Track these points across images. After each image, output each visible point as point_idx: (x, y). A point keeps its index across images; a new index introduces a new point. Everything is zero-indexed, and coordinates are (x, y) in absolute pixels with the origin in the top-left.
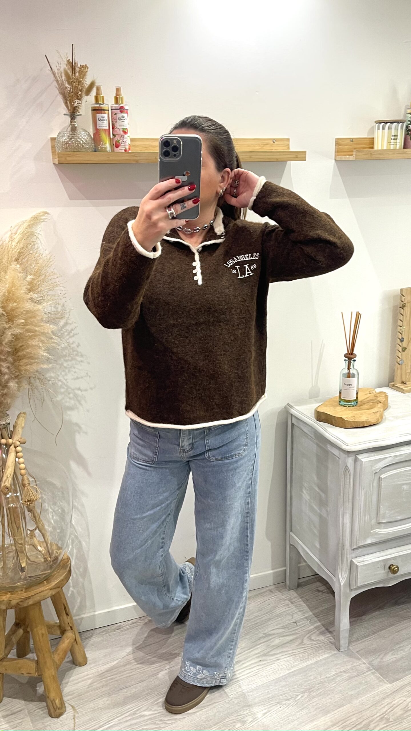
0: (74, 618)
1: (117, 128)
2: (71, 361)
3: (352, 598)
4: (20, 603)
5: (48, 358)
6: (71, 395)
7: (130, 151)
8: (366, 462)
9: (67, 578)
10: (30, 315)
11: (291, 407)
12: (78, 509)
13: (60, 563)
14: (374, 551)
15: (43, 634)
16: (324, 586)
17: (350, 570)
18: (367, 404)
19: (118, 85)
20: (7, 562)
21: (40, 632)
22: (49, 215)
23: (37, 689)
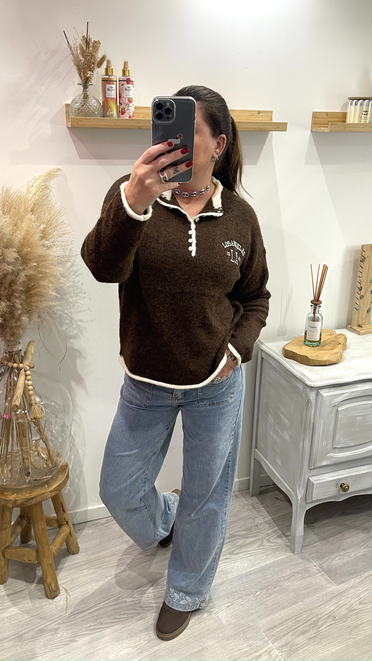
0: (69, 512)
1: (123, 97)
2: (75, 297)
3: (307, 510)
4: (25, 503)
5: (56, 296)
6: (74, 326)
7: (134, 118)
8: (327, 396)
9: (64, 483)
10: (42, 259)
11: (262, 343)
12: (77, 422)
13: (60, 468)
14: (329, 471)
15: (43, 529)
17: (307, 486)
18: (328, 345)
19: (126, 60)
21: (40, 527)
22: (61, 172)
23: (36, 573)
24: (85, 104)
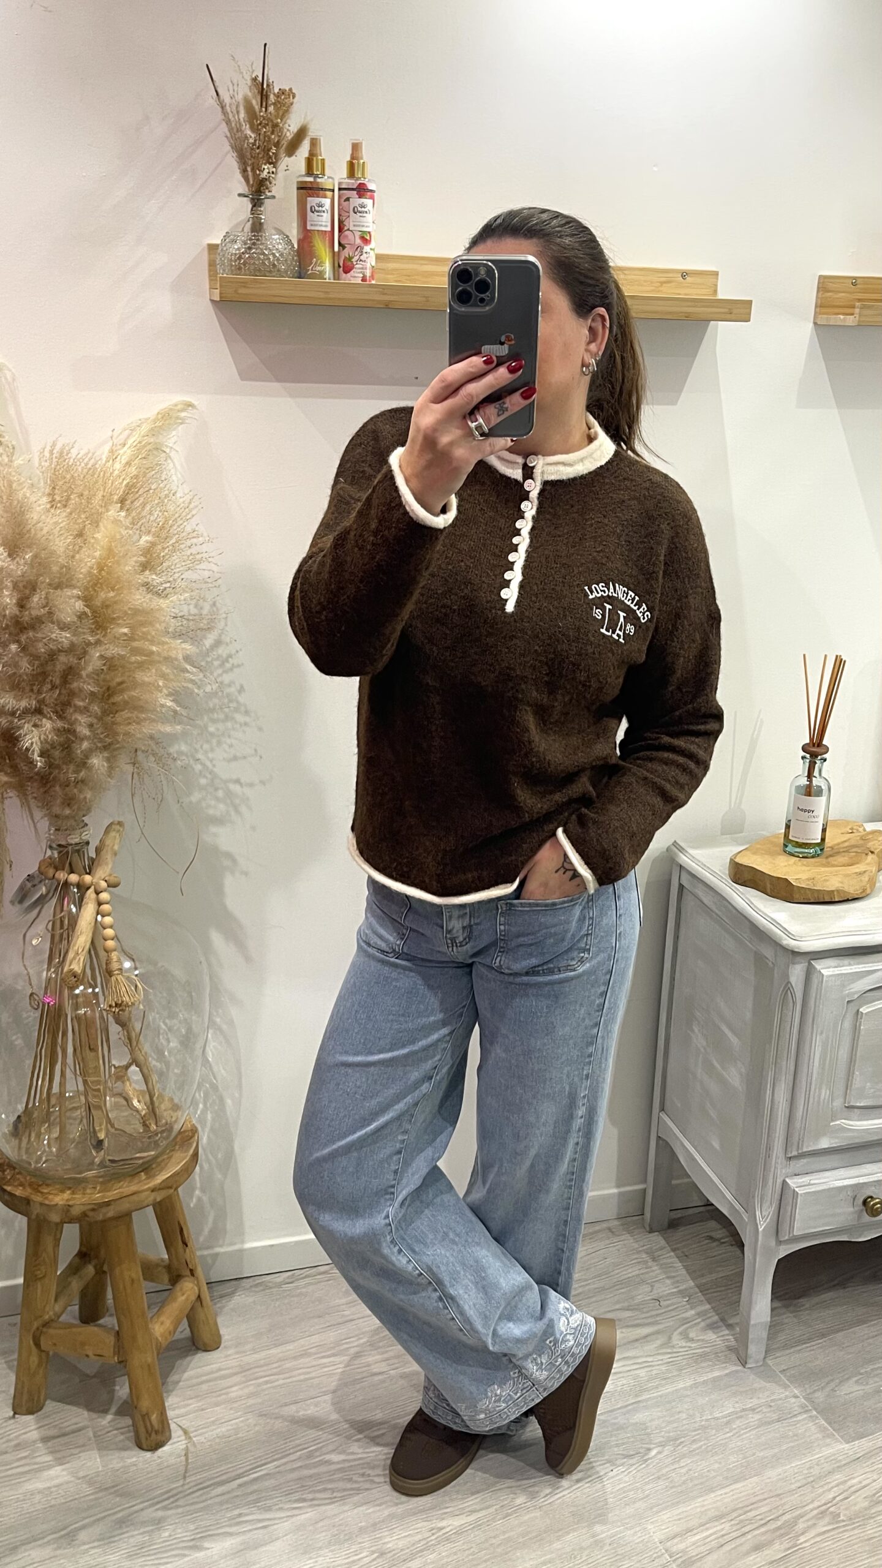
0: (198, 1253)
1: (348, 230)
2: (223, 721)
3: (779, 1260)
4: (91, 1214)
5: (175, 712)
6: (220, 794)
7: (373, 282)
8: (831, 975)
9: (187, 1171)
10: (142, 618)
11: (682, 850)
12: (220, 1029)
13: (176, 1137)
14: (836, 1165)
15: (133, 1281)
16: (724, 1230)
17: (781, 1200)
18: (842, 854)
19: (358, 137)
20: (68, 1126)
21: (126, 1275)
22: (195, 411)
23: (114, 1390)
24: (254, 244)
